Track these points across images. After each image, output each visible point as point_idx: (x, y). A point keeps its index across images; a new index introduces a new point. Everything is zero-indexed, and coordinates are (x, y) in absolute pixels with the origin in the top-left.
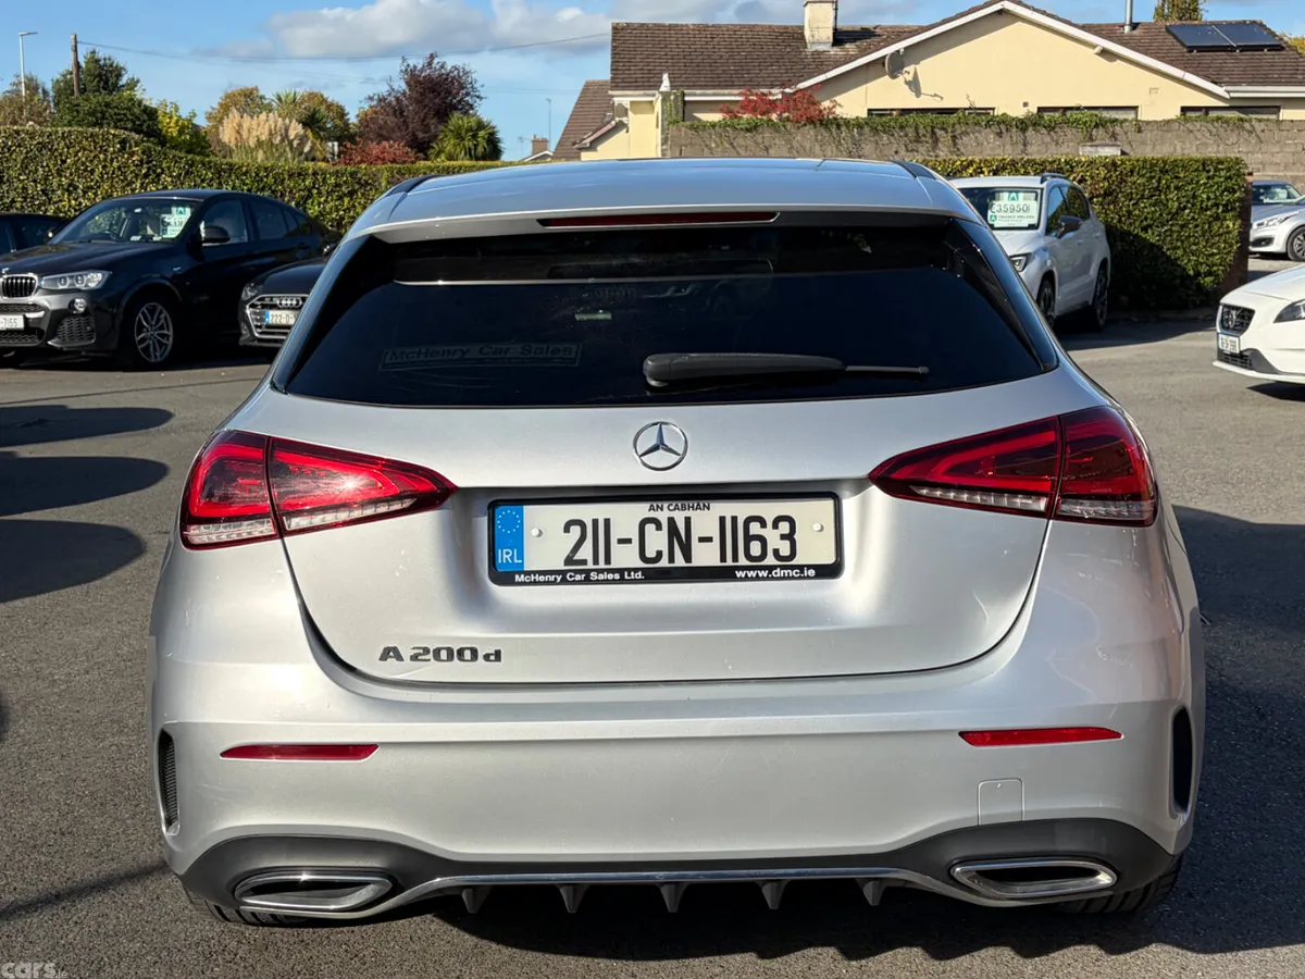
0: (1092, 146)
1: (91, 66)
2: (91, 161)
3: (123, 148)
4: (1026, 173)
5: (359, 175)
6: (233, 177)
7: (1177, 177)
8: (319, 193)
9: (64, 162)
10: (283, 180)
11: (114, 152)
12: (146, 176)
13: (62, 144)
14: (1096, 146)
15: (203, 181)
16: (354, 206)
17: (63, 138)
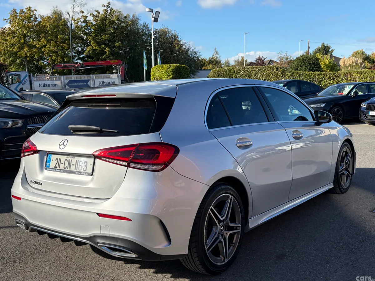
1: (322, 47)
2: (270, 73)
3: (277, 70)
5: (336, 74)
6: (303, 76)
8: (325, 79)
9: (264, 74)
10: (316, 76)
11: (275, 71)
12: (282, 76)
13: (263, 70)
15: (296, 77)
16: (334, 82)
17: (264, 68)
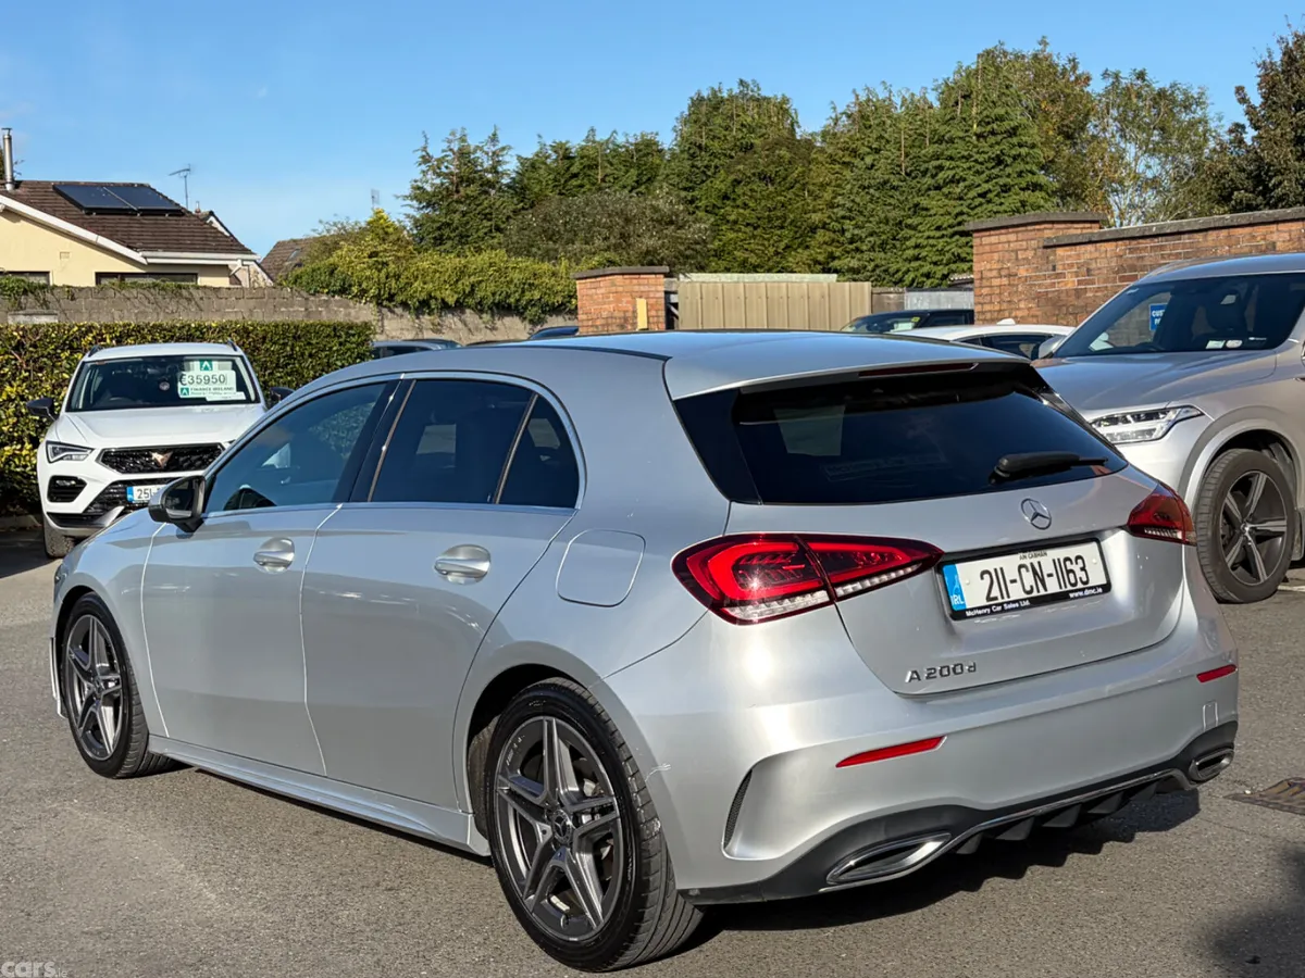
0: (25, 315)
4: (154, 341)
7: (309, 344)
14: (31, 315)
